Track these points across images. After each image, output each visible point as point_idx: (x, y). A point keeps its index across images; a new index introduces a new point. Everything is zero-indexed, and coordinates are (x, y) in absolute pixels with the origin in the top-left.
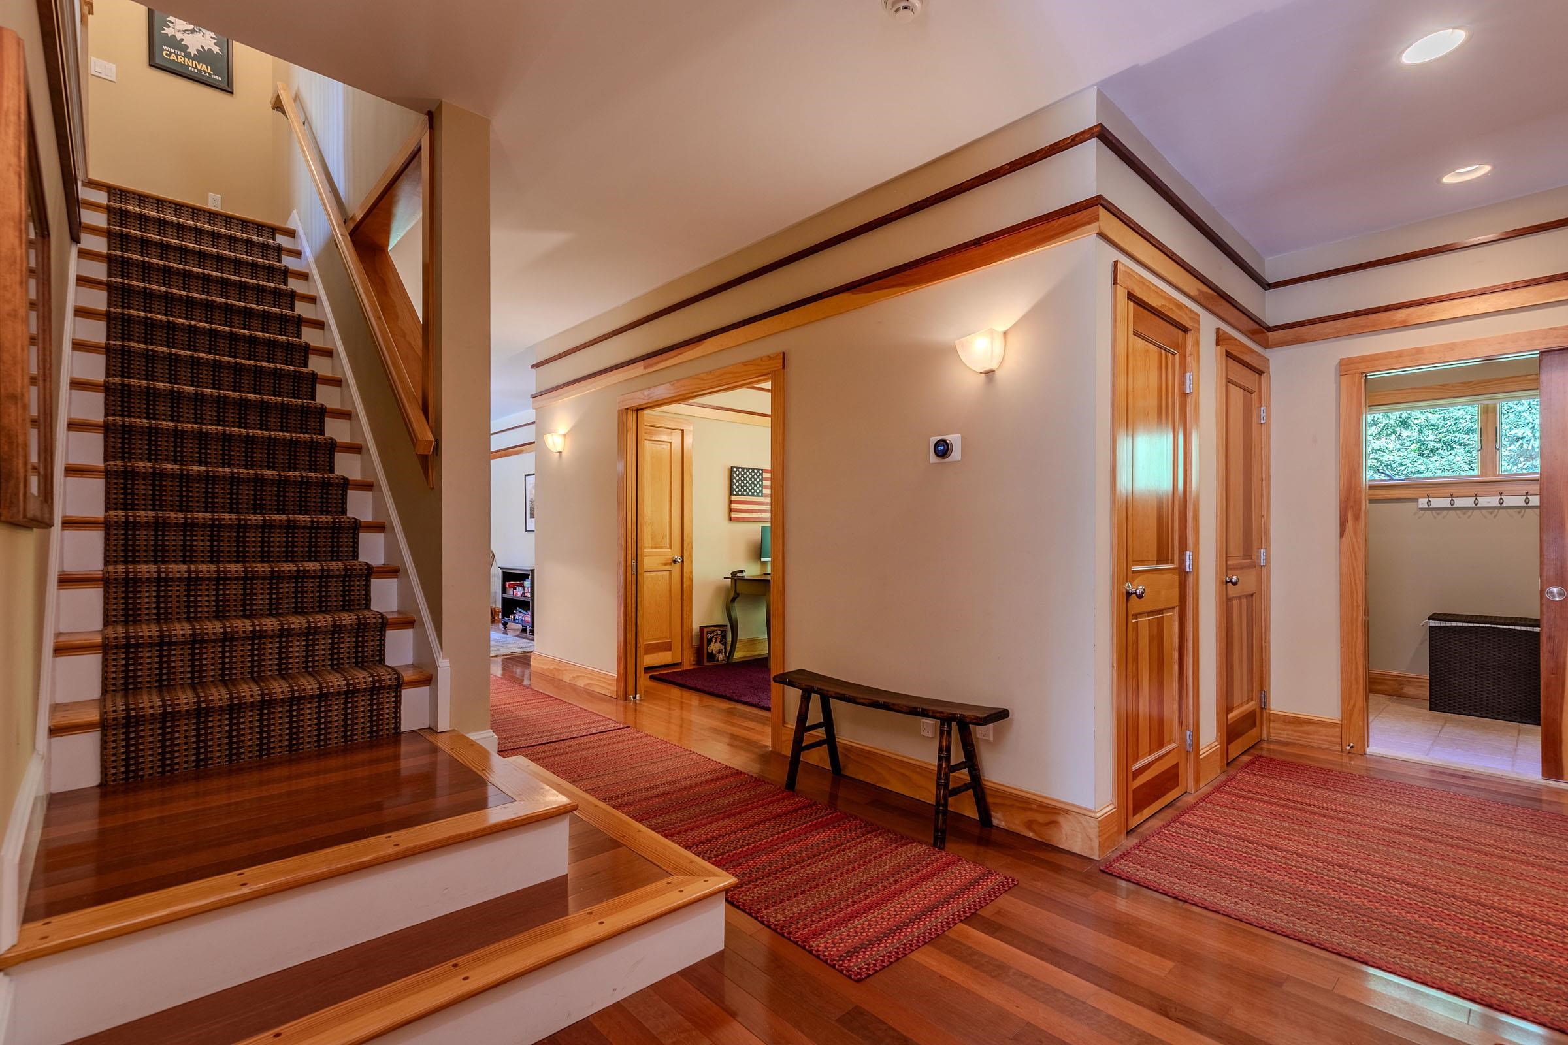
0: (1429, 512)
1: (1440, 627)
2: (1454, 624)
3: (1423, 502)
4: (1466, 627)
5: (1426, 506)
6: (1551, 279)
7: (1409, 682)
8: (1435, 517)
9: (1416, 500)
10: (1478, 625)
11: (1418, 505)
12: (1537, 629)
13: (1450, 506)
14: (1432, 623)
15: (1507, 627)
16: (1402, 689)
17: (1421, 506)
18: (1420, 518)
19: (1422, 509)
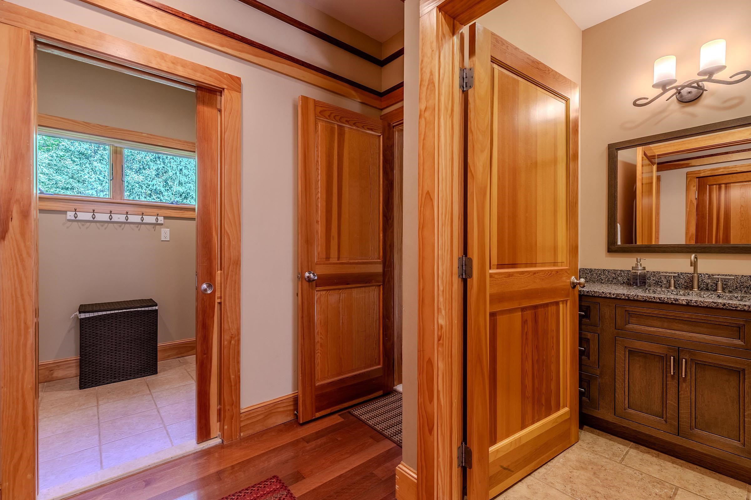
0: (76, 223)
1: (89, 318)
2: (100, 313)
3: (70, 215)
4: (109, 315)
5: (74, 218)
6: (208, 26)
7: (58, 366)
8: (80, 228)
9: (65, 212)
10: (117, 311)
11: (66, 217)
12: (157, 308)
13: (92, 219)
14: (83, 316)
15: (136, 309)
16: (52, 374)
17: (69, 218)
18: (68, 227)
19: (69, 220)
